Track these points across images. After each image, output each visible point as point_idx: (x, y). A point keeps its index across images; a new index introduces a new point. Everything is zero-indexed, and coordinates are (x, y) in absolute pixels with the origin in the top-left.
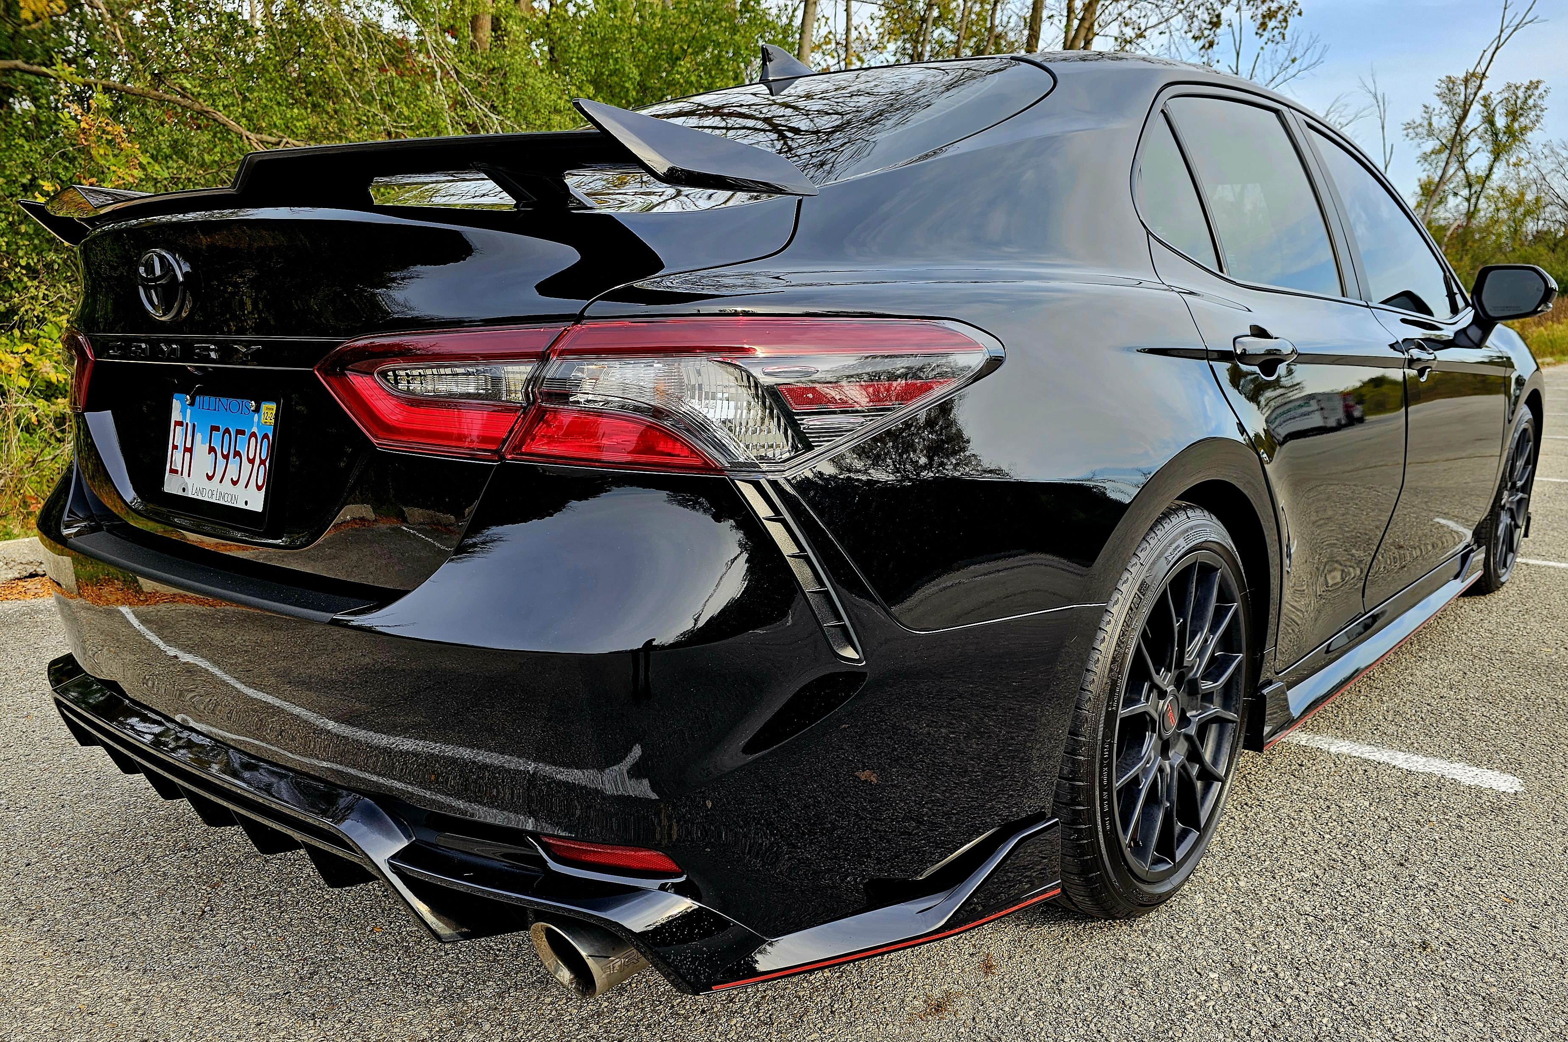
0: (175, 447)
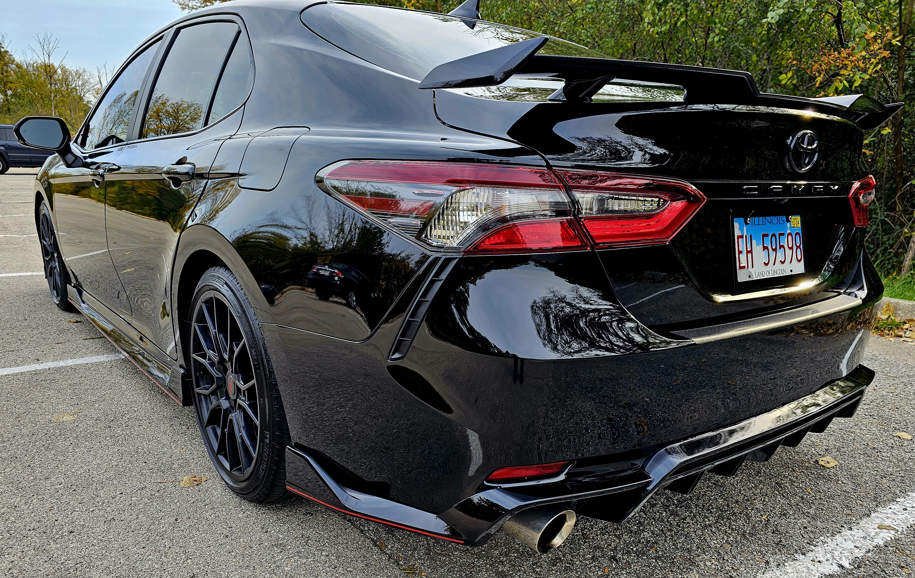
0: (740, 252)
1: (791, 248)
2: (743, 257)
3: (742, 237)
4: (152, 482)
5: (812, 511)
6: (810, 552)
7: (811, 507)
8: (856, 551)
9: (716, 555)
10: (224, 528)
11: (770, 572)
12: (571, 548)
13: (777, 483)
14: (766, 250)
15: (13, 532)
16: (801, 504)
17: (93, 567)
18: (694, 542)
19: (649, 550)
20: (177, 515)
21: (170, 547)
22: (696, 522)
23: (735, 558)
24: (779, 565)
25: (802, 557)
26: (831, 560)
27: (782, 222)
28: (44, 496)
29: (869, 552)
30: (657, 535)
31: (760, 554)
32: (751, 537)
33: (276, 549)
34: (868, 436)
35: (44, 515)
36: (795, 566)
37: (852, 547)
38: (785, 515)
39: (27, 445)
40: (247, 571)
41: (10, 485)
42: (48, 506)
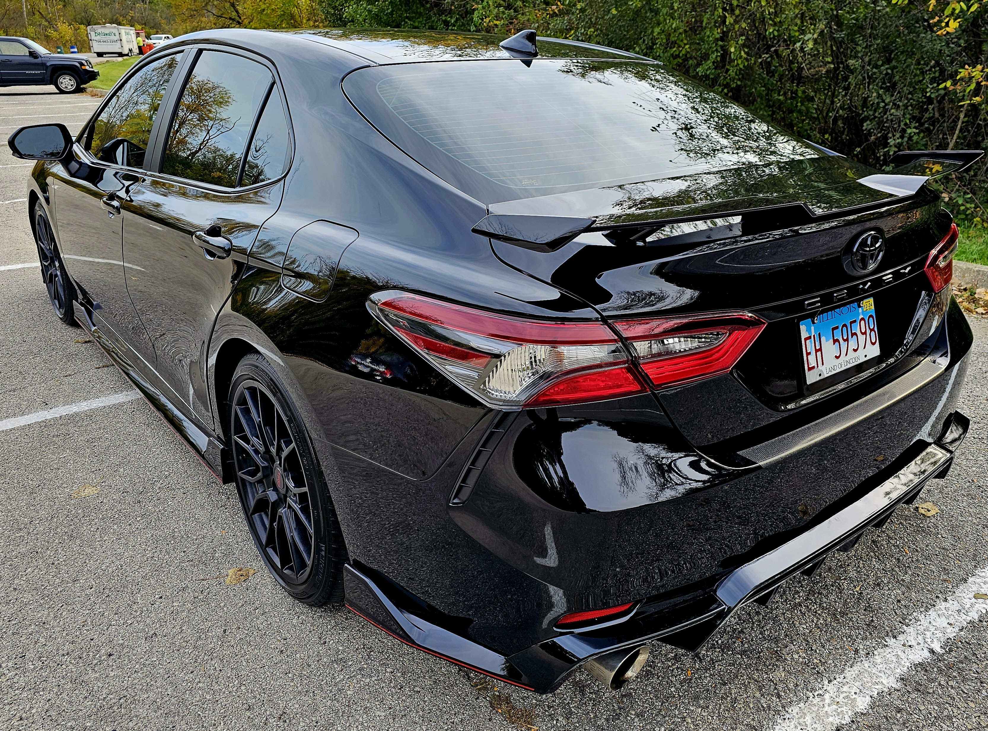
0: (808, 354)
1: (865, 333)
2: (812, 358)
3: (810, 338)
4: (194, 579)
5: (907, 578)
6: (902, 635)
7: (906, 573)
8: (949, 629)
9: (804, 645)
10: (278, 640)
11: (859, 664)
12: (653, 645)
13: (873, 541)
14: (837, 343)
15: (45, 659)
16: (897, 569)
17: (139, 701)
18: (783, 627)
19: (735, 642)
20: (225, 625)
21: (221, 670)
22: (786, 601)
23: (824, 647)
24: (868, 654)
25: (893, 640)
26: (922, 643)
27: (853, 309)
28: (74, 606)
29: (961, 630)
30: (744, 621)
31: (849, 639)
32: (842, 617)
33: (336, 666)
34: (974, 469)
35: (78, 633)
36: (885, 654)
37: (945, 625)
38: (879, 585)
39: (47, 534)
40: (306, 698)
41: (34, 592)
42: (81, 619)
